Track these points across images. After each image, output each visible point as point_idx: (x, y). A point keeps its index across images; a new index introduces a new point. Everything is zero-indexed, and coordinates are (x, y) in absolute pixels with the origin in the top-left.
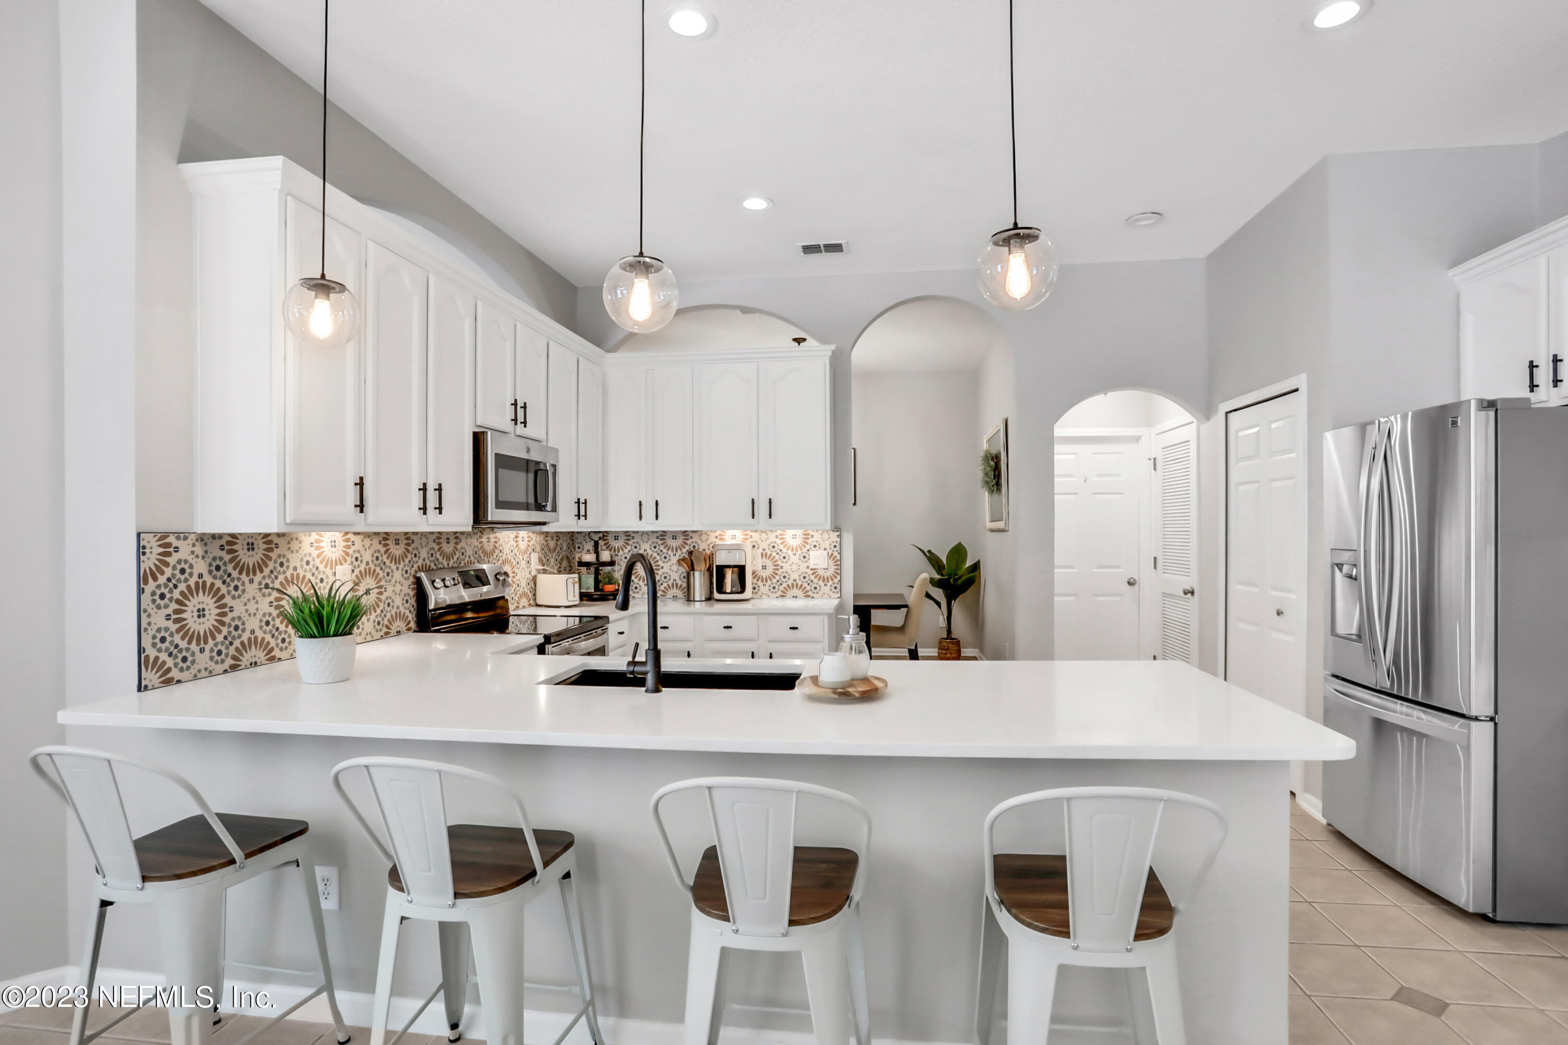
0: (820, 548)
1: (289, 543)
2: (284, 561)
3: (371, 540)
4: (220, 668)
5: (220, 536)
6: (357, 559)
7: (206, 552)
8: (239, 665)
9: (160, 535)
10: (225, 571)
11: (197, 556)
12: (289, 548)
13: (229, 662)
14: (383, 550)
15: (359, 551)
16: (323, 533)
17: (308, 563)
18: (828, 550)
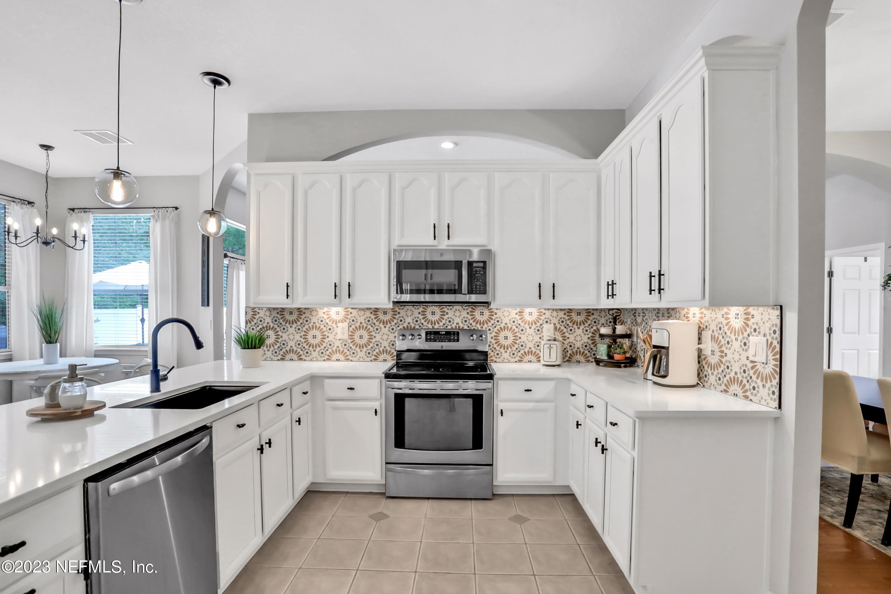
0: (759, 333)
1: (311, 312)
2: (308, 319)
3: (364, 312)
4: (276, 358)
5: (277, 309)
6: (353, 321)
7: (271, 314)
8: (285, 359)
9: (252, 308)
10: (279, 322)
11: (267, 316)
12: (311, 314)
13: (280, 357)
14: (373, 317)
15: (355, 317)
16: (331, 308)
17: (322, 321)
18: (768, 337)
